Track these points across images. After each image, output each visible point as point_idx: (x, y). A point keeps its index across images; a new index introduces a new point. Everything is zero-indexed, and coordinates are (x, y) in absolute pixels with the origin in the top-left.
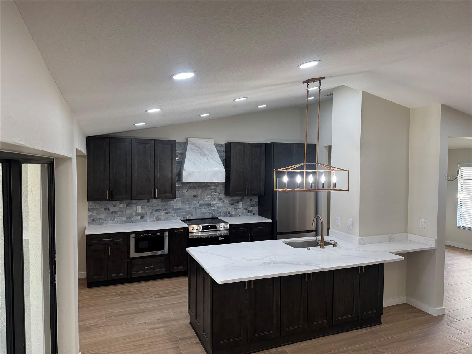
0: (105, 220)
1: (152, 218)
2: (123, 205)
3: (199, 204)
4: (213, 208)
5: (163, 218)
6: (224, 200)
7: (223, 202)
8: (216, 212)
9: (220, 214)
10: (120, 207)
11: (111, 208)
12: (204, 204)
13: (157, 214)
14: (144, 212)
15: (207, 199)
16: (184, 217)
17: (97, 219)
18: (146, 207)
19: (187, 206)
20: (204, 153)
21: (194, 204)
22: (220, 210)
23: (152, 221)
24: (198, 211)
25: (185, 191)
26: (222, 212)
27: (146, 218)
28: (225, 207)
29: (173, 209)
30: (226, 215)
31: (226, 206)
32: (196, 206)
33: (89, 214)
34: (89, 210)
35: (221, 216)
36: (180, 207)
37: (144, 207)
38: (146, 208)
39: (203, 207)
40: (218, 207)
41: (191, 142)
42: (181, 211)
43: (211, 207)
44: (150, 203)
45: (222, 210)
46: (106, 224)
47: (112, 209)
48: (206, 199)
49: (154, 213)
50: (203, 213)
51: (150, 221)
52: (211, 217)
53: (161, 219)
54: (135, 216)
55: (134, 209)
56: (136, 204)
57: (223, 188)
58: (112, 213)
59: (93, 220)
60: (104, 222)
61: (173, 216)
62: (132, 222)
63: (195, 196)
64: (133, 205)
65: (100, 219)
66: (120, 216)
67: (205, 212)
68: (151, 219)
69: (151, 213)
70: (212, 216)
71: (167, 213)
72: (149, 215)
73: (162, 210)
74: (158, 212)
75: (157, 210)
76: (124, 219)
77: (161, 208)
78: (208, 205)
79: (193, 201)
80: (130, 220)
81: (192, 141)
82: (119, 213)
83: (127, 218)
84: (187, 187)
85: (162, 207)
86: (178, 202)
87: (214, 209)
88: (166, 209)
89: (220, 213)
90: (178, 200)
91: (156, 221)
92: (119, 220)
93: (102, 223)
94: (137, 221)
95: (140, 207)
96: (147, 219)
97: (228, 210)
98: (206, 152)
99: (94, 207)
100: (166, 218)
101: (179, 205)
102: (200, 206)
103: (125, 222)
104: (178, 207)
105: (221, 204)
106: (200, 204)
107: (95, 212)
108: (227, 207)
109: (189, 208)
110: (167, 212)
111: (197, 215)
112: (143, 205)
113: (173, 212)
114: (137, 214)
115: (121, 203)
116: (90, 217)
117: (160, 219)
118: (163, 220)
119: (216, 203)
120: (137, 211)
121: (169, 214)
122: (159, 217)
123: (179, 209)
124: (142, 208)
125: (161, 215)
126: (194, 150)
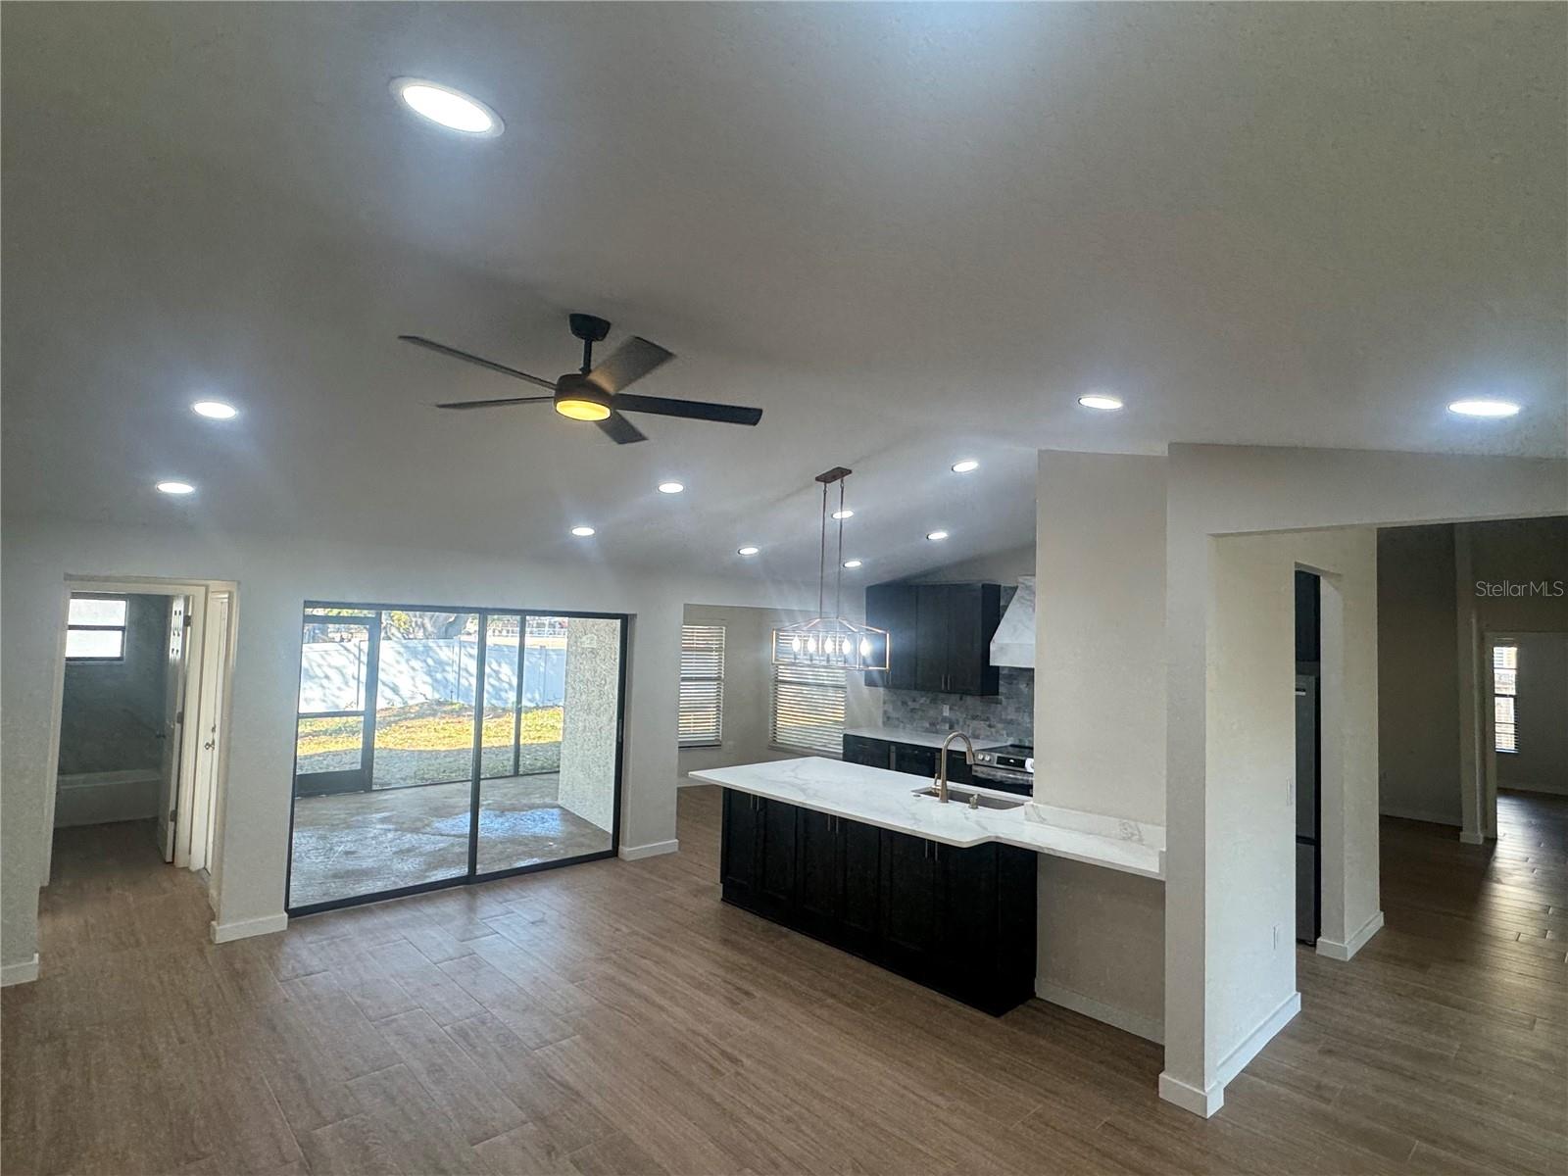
0: (902, 722)
1: (966, 731)
2: (925, 700)
10: (922, 702)
11: (910, 703)
13: (973, 724)
14: (954, 718)
16: (1020, 740)
17: (893, 719)
18: (956, 708)
29: (1001, 721)
33: (885, 709)
34: (884, 702)
37: (954, 707)
38: (957, 711)
44: (963, 702)
49: (969, 722)
53: (981, 737)
54: (941, 722)
55: (940, 710)
56: (944, 702)
58: (911, 712)
59: (888, 718)
60: (902, 725)
62: (937, 732)
64: (939, 703)
66: (922, 718)
69: (965, 722)
71: (990, 726)
72: (961, 723)
73: (982, 718)
74: (975, 722)
75: (974, 718)
76: (928, 725)
77: (979, 714)
80: (933, 729)
81: (1025, 582)
82: (920, 713)
83: (930, 724)
85: (981, 713)
86: (1009, 708)
88: (988, 719)
90: (1009, 704)
91: (973, 738)
92: (920, 726)
93: (897, 727)
94: (942, 732)
95: (948, 707)
96: (953, 731)
100: (988, 736)
101: (1012, 716)
103: (927, 730)
104: (1009, 717)
110: (990, 724)
112: (954, 705)
113: (1000, 726)
114: (945, 720)
115: (923, 697)
116: (885, 713)
118: (983, 739)
120: (945, 714)
121: (993, 730)
122: (977, 732)
123: (1011, 722)
124: (950, 709)
125: (980, 729)
126: (1023, 601)
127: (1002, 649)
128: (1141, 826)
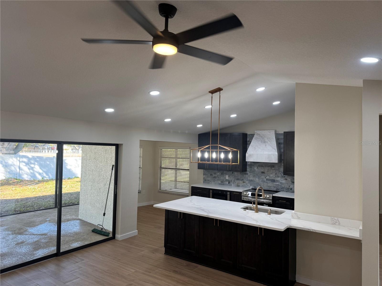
0: (211, 181)
1: (235, 184)
2: (219, 174)
3: (265, 179)
4: (277, 183)
5: (241, 185)
6: (287, 178)
7: (286, 180)
8: (280, 187)
9: (283, 189)
10: (218, 174)
11: (213, 175)
12: (270, 179)
13: (237, 182)
14: (230, 179)
15: (272, 176)
16: (255, 187)
17: (207, 180)
18: (231, 176)
19: (257, 179)
20: (264, 141)
21: (262, 179)
22: (283, 186)
23: (235, 186)
24: (265, 184)
25: (256, 168)
26: (285, 188)
27: (231, 184)
28: (288, 184)
29: (247, 180)
30: (289, 191)
31: (288, 183)
32: (264, 180)
33: (204, 177)
34: (204, 174)
35: (284, 191)
36: (252, 179)
37: (230, 176)
38: (231, 177)
39: (268, 182)
40: (281, 183)
41: (257, 133)
42: (253, 182)
43: (275, 182)
44: (233, 174)
45: (285, 186)
46: (211, 183)
47: (214, 175)
48: (271, 175)
49: (236, 181)
50: (269, 186)
51: (233, 186)
52: (275, 190)
53: (240, 186)
54: (225, 181)
55: (225, 177)
56: (226, 174)
58: (214, 178)
59: (205, 180)
60: (210, 182)
61: (247, 185)
62: (224, 185)
63: (263, 173)
64: (224, 174)
65: (208, 180)
66: (218, 180)
67: (270, 185)
68: (234, 185)
69: (234, 181)
70: (277, 189)
71: (243, 182)
72: (233, 181)
73: (241, 179)
75: (238, 179)
76: (220, 182)
77: (239, 178)
78: (273, 181)
79: (262, 176)
80: (222, 183)
81: (258, 132)
82: (217, 178)
83: (221, 182)
84: (257, 166)
85: (240, 178)
86: (251, 176)
87: (278, 185)
88: (243, 180)
89: (283, 188)
90: (251, 174)
91: (237, 186)
92: (217, 182)
93: (209, 183)
94: (226, 185)
95: (228, 176)
96: (232, 185)
97: (290, 187)
98: (266, 140)
99: (206, 173)
100: (243, 186)
101: (251, 178)
102: (266, 180)
103: (220, 184)
104: (251, 179)
105: (284, 181)
106: (267, 179)
107: (206, 176)
108: (289, 184)
109: (259, 181)
110: (244, 182)
111: (264, 187)
112: (230, 175)
113: (247, 182)
114: (227, 180)
115: (218, 172)
116: (204, 178)
117: (239, 186)
118: (241, 187)
119: (279, 179)
120: (226, 178)
121: (245, 183)
122: (239, 184)
123: (252, 180)
124: (229, 176)
125: (240, 183)
126: (257, 139)
127: (250, 155)
128: (340, 219)
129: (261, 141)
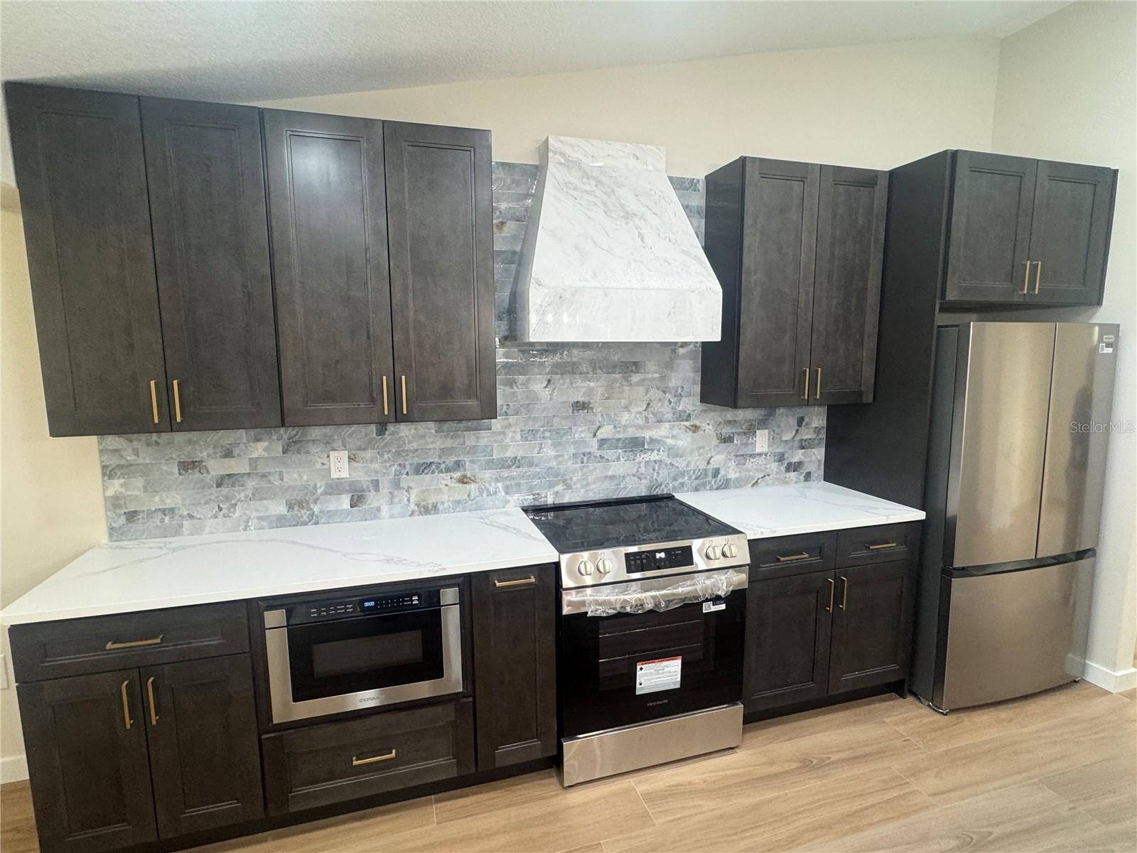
0: (191, 516)
1: (400, 502)
2: (266, 449)
3: (595, 439)
4: (654, 456)
5: (445, 498)
6: (697, 423)
7: (694, 432)
8: (666, 472)
9: (681, 480)
10: (255, 455)
11: (211, 464)
12: (619, 440)
13: (417, 486)
14: (363, 478)
15: (630, 420)
16: (536, 497)
17: (150, 514)
18: (369, 454)
19: (549, 452)
20: (622, 206)
21: (575, 443)
22: (681, 463)
23: (402, 515)
24: (596, 470)
25: (538, 386)
26: (688, 472)
27: (375, 505)
28: (701, 451)
29: (490, 464)
30: (704, 485)
31: (703, 447)
32: (587, 450)
33: (110, 493)
34: (108, 472)
35: (685, 489)
36: (520, 454)
37: (361, 454)
38: (372, 460)
39: (610, 454)
40: (674, 453)
41: (562, 154)
42: (523, 470)
43: (644, 451)
44: (387, 437)
45: (688, 466)
46: (197, 531)
47: (217, 467)
48: (625, 418)
49: (406, 481)
50: (612, 478)
51: (392, 516)
52: (643, 492)
53: (441, 507)
54: (326, 493)
55: (318, 466)
56: (328, 444)
57: (696, 372)
58: (219, 485)
60: (186, 523)
61: (489, 494)
62: (314, 520)
63: (580, 406)
64: (314, 449)
65: (164, 512)
66: (256, 495)
67: (621, 472)
68: (397, 509)
69: (397, 485)
70: (650, 488)
71: (463, 481)
72: (385, 484)
73: (443, 466)
74: (426, 477)
75: (422, 469)
76: (281, 509)
77: (436, 460)
78: (636, 445)
79: (574, 428)
80: (302, 513)
81: (568, 150)
82: (251, 484)
83: (290, 507)
84: (547, 370)
85: (440, 457)
86: (510, 435)
87: (655, 461)
88: (458, 465)
89: (682, 474)
90: (509, 426)
91: (420, 513)
92: (255, 514)
93: (177, 531)
94: (331, 516)
95: (344, 455)
96: (379, 509)
97: (714, 464)
98: (633, 205)
99: (131, 458)
100: (459, 502)
101: (514, 446)
102: (600, 447)
103: (281, 522)
104: (509, 454)
105: (684, 441)
106: (602, 442)
107: (139, 482)
108: (707, 449)
109: (556, 457)
110: (465, 476)
111: (588, 484)
112: (360, 449)
113: (488, 474)
114: (335, 488)
115: (257, 440)
116: (114, 503)
117: (435, 507)
118: (447, 511)
119: (664, 434)
120: (335, 475)
121: (473, 486)
122: (432, 499)
123: (516, 462)
124: (351, 459)
125: (439, 491)
126: (576, 193)
127: (560, 300)
129: (602, 206)
